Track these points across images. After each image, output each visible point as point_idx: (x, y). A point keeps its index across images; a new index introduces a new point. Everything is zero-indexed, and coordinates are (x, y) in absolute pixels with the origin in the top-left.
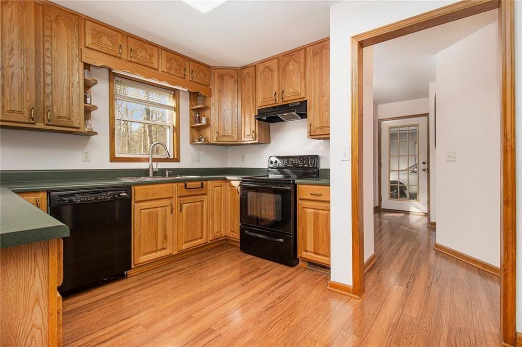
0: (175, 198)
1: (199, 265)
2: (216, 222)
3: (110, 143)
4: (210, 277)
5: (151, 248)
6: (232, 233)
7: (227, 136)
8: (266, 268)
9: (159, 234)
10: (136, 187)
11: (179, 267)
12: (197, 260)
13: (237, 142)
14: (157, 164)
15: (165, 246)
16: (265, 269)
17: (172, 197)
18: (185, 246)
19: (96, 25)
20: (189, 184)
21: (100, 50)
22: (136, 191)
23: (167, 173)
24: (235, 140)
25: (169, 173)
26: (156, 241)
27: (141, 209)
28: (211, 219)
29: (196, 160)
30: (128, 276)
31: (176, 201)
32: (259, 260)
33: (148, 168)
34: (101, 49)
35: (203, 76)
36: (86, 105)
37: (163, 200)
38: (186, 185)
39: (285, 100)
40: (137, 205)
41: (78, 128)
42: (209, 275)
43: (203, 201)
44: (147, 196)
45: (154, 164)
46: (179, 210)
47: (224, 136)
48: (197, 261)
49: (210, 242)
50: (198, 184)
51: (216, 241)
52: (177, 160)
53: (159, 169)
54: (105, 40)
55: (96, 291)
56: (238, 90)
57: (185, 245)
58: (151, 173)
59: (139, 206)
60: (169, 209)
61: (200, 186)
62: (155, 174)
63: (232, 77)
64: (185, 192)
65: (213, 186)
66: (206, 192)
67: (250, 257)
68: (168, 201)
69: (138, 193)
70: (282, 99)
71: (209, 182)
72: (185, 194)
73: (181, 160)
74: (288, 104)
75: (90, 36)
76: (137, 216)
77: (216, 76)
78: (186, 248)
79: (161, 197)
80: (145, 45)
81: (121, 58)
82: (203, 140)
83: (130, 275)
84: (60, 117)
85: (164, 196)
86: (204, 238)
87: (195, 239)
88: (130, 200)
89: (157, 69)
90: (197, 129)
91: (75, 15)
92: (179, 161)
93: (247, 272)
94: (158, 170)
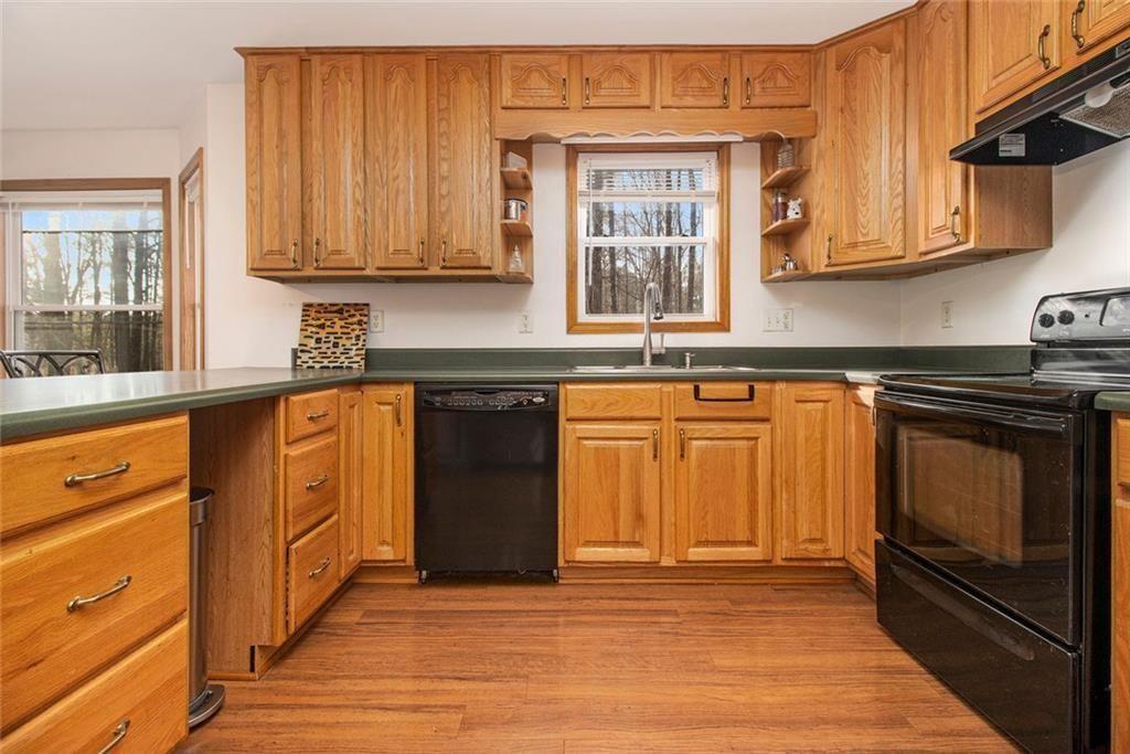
0: (670, 421)
1: (721, 617)
2: (803, 508)
3: (568, 295)
4: (714, 670)
5: (602, 534)
6: (861, 556)
7: (866, 243)
8: (934, 734)
9: (622, 506)
10: (569, 387)
11: (668, 602)
12: (728, 603)
13: (903, 257)
14: (662, 336)
15: (637, 536)
16: (925, 734)
17: (659, 419)
18: (697, 554)
19: (516, 56)
20: (707, 389)
21: (527, 105)
22: (570, 397)
23: (688, 360)
24: (893, 254)
25: (691, 358)
26: (616, 520)
27: (579, 438)
28: (785, 496)
29: (782, 325)
30: (560, 581)
31: (669, 430)
32: (931, 688)
33: (642, 346)
34: (527, 102)
35: (786, 83)
36: (508, 221)
37: (633, 422)
38: (697, 389)
39: (1089, 41)
40: (569, 426)
41: (489, 268)
42: (717, 662)
43: (756, 438)
44: (592, 408)
45: (656, 338)
46: (679, 454)
47: (854, 245)
48: (724, 605)
49: (783, 563)
50: (741, 389)
51: (806, 564)
52: (723, 325)
53: (666, 348)
54: (536, 80)
55: (493, 591)
56: (906, 84)
57: (696, 549)
58: (648, 358)
59: (574, 430)
60: (647, 447)
61: (747, 397)
62: (658, 359)
63: (885, 48)
64: (692, 408)
65: (793, 397)
66: (766, 415)
67: (903, 659)
68: (646, 427)
69: (573, 399)
70: (1077, 37)
71: (780, 387)
72: (697, 413)
73: (732, 328)
74: (1112, 50)
75: (509, 83)
76: (571, 451)
77: (832, 65)
78: (701, 559)
79: (627, 414)
80: (619, 60)
81: (568, 108)
82: (791, 265)
83: (565, 582)
84: (460, 251)
85: (636, 414)
86: (760, 544)
87: (734, 543)
88: (555, 414)
89: (648, 108)
90: (782, 238)
91: (481, 53)
92: (729, 330)
93: (843, 711)
94: (663, 351)
